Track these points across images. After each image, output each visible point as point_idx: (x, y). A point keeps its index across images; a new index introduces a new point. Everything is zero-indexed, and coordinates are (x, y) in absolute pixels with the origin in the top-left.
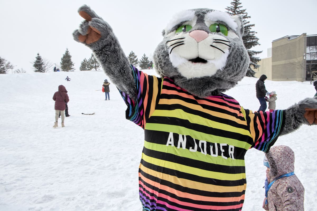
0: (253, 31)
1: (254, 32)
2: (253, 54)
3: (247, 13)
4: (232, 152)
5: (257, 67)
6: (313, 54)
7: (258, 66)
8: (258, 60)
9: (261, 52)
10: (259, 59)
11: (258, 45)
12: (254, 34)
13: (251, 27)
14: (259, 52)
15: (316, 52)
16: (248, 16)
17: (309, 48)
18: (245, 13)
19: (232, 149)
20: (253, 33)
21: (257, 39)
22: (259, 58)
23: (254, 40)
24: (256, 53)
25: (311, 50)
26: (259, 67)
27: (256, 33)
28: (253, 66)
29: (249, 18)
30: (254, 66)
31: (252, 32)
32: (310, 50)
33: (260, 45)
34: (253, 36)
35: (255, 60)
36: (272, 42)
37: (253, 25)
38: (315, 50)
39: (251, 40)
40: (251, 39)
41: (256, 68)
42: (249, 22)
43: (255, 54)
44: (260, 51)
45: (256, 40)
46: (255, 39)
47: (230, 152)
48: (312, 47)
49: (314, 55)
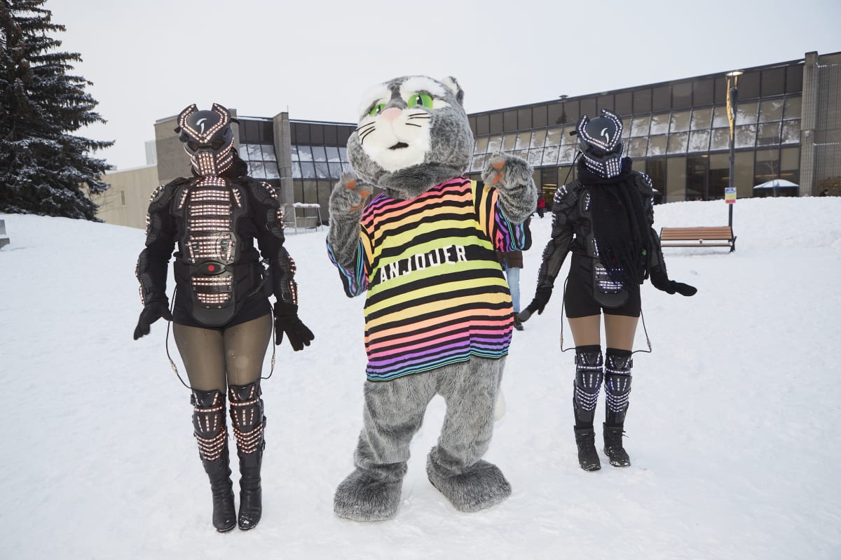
0: (79, 75)
1: (82, 80)
2: (83, 149)
3: (49, 12)
4: (463, 253)
5: (98, 189)
6: (256, 164)
7: (104, 187)
8: (104, 168)
9: (110, 144)
10: (106, 163)
11: (97, 124)
12: (81, 86)
13: (68, 62)
14: (102, 145)
15: (261, 160)
16: (53, 21)
17: (245, 148)
18: (43, 11)
19: (460, 250)
20: (80, 83)
21: (91, 101)
22: (104, 160)
23: (81, 104)
24: (95, 145)
25: (252, 153)
26: (106, 190)
27: (90, 83)
28: (85, 184)
29: (58, 30)
30: (91, 185)
31: (76, 79)
32: (248, 154)
33: (104, 122)
34: (78, 92)
35: (89, 166)
36: (155, 125)
37: (75, 56)
38: (259, 154)
39: (71, 104)
40: (72, 99)
41: (97, 192)
42: (58, 43)
43: (91, 148)
44: (106, 140)
45: (90, 104)
46: (84, 101)
47: (459, 254)
48: (253, 146)
49: (258, 166)
